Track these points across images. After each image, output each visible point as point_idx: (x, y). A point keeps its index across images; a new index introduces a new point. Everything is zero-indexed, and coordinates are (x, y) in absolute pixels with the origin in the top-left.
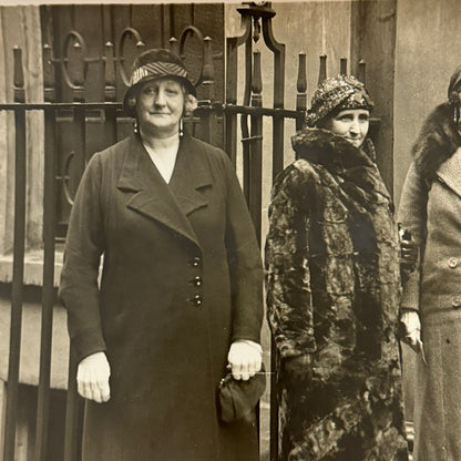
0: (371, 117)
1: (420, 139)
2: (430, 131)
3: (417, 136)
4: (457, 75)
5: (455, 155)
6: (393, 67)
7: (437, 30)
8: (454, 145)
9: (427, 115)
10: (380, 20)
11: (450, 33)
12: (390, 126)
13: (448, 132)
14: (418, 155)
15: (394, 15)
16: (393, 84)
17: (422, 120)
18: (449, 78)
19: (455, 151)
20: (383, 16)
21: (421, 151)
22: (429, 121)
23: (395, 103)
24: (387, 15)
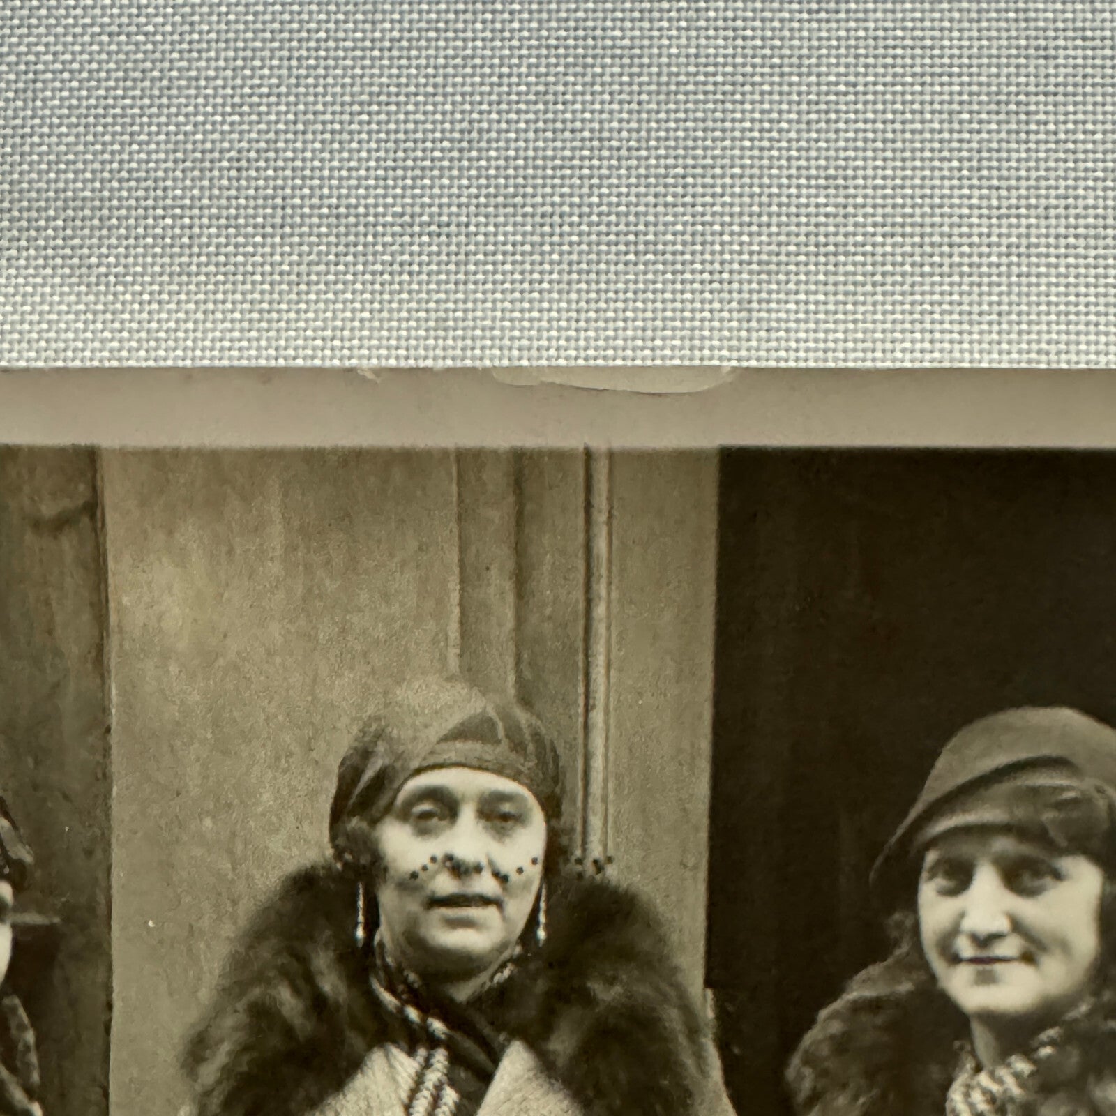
0: (20, 907)
1: (218, 1011)
2: (260, 978)
3: (205, 995)
4: (366, 754)
5: (359, 1081)
6: (105, 711)
7: (275, 568)
8: (355, 1040)
9: (245, 910)
10: (37, 524)
11: (331, 586)
12: (100, 951)
13: (331, 983)
14: (209, 1072)
15: (93, 508)
16: (104, 778)
17: (228, 930)
18: (334, 765)
19: (355, 1065)
20: (48, 510)
21: (221, 1056)
22: (256, 936)
23: (118, 854)
24: (66, 504)
